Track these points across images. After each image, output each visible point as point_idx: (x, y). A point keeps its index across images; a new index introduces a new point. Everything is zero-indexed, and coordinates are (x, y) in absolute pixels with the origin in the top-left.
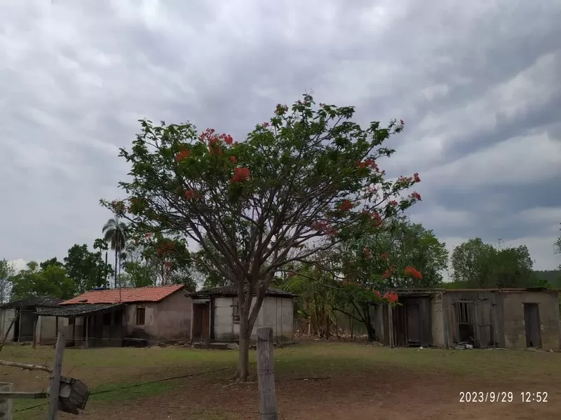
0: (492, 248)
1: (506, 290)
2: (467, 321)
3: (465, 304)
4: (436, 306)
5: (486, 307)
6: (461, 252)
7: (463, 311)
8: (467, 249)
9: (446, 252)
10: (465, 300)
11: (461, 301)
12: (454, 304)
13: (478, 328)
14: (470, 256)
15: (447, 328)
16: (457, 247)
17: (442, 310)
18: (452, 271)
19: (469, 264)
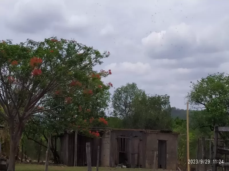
0: (144, 93)
1: (149, 131)
2: (124, 151)
3: (124, 139)
4: (106, 139)
5: (136, 142)
6: (120, 94)
7: (122, 143)
8: (125, 92)
9: (109, 94)
10: (124, 136)
11: (122, 137)
12: (117, 139)
13: (131, 155)
14: (126, 98)
15: (112, 154)
16: (117, 89)
17: (109, 142)
18: (112, 110)
19: (126, 105)
